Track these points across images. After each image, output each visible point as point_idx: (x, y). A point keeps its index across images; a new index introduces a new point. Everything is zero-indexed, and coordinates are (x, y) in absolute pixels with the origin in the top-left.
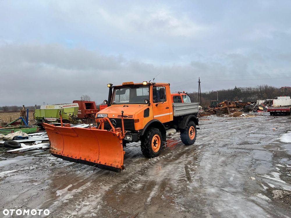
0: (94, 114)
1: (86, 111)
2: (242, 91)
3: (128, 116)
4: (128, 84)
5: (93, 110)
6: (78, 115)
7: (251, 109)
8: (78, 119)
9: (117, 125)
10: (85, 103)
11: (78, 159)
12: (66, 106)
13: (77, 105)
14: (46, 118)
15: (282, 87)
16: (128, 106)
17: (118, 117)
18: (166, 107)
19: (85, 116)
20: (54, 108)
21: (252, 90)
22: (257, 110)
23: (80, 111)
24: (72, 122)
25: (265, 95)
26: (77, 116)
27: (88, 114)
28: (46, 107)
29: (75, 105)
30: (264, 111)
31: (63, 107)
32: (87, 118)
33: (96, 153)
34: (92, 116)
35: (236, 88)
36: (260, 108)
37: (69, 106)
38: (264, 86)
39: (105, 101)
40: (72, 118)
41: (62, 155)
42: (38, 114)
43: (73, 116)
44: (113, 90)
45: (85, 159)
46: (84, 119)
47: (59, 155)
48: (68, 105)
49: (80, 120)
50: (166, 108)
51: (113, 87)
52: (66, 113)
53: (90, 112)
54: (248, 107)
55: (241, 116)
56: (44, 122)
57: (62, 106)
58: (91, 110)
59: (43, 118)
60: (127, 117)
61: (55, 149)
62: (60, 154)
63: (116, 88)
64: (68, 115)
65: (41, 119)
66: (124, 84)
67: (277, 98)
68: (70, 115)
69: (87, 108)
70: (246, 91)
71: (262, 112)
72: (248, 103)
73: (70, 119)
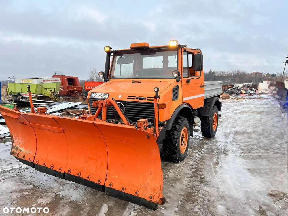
0: (77, 91)
1: (68, 87)
2: (216, 74)
3: (147, 98)
4: (139, 46)
5: (76, 86)
6: (60, 91)
7: (234, 92)
8: (59, 96)
9: (125, 111)
10: (68, 79)
11: (65, 173)
12: (46, 81)
13: (59, 80)
14: (23, 94)
15: (253, 73)
16: (139, 82)
17: (128, 99)
18: (200, 85)
19: (67, 93)
20: (32, 82)
21: (226, 74)
22: (240, 94)
23: (62, 87)
24: (53, 99)
25: (237, 79)
26: (58, 92)
27: (71, 91)
28: (22, 81)
29: (57, 80)
30: (246, 94)
31: (43, 81)
32: (69, 96)
33: (102, 165)
34: (75, 94)
35: (210, 71)
36: (243, 91)
37: (50, 81)
38: (237, 71)
39: (100, 74)
40: (53, 94)
41: (34, 162)
42: (12, 89)
43: (54, 92)
44: (112, 57)
45: (78, 174)
46: (66, 96)
47: (27, 161)
48: (48, 80)
49: (61, 98)
50: (200, 87)
51: (113, 52)
52: (46, 89)
53: (73, 89)
54: (231, 90)
55: (230, 98)
56: (21, 97)
57: (41, 80)
58: (74, 86)
59: (19, 94)
60: (145, 99)
61: (21, 151)
62: (29, 159)
63: (117, 53)
64: (49, 90)
65: (16, 94)
66: (133, 46)
67: (262, 82)
68: (52, 91)
69: (69, 84)
70: (220, 75)
71: (245, 95)
72: (228, 86)
73: (51, 95)
